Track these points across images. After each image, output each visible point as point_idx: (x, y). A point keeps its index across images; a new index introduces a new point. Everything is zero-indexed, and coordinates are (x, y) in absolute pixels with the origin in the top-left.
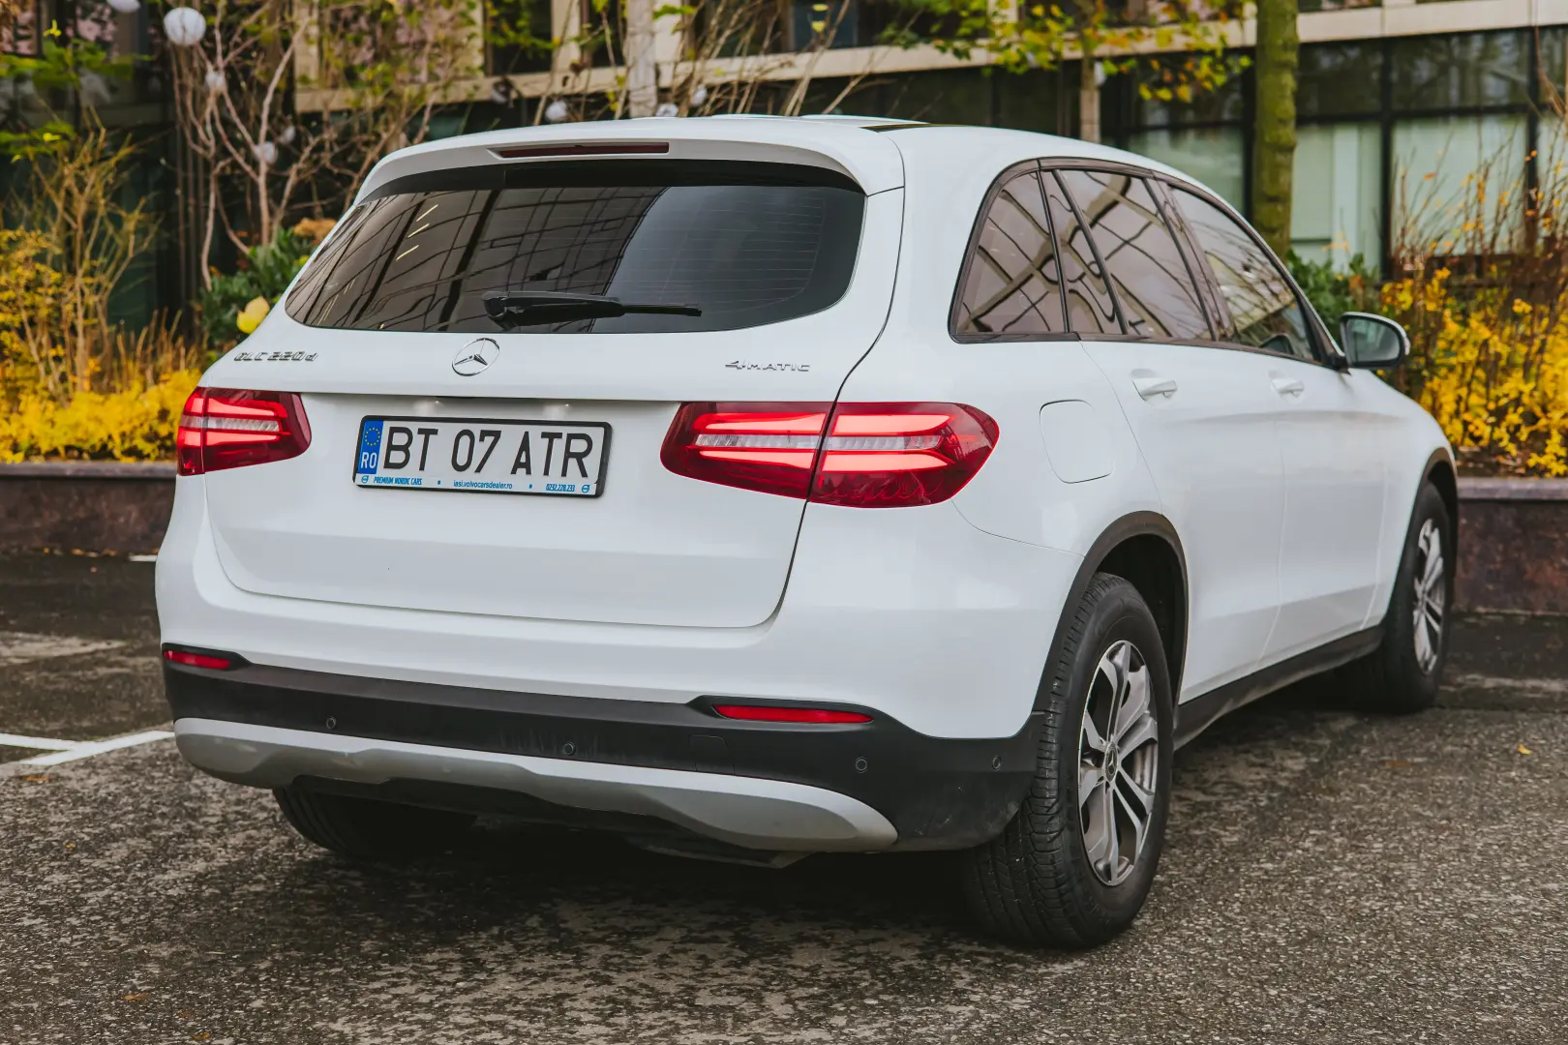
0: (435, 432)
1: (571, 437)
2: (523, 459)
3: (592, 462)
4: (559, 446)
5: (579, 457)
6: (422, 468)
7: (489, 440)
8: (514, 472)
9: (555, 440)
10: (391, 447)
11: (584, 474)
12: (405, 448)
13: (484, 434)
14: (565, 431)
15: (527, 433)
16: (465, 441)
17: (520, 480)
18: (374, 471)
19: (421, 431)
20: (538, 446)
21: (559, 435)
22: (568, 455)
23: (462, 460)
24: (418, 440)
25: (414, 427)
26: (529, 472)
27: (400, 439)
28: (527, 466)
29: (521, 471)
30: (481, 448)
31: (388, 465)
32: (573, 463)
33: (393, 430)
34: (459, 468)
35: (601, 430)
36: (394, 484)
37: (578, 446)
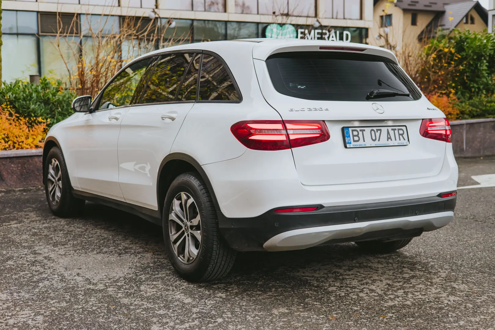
0: (364, 130)
1: (399, 130)
2: (389, 137)
3: (405, 136)
4: (396, 132)
5: (402, 135)
6: (364, 141)
7: (379, 132)
8: (388, 140)
9: (395, 131)
10: (354, 136)
11: (405, 140)
12: (357, 136)
13: (377, 130)
14: (397, 128)
15: (388, 129)
16: (373, 132)
17: (390, 143)
18: (351, 143)
19: (360, 130)
20: (392, 133)
21: (396, 129)
22: (399, 135)
23: (374, 138)
24: (360, 133)
25: (358, 129)
26: (391, 140)
27: (355, 133)
28: (390, 138)
29: (389, 140)
30: (378, 134)
31: (354, 141)
32: (401, 136)
33: (353, 131)
34: (374, 140)
35: (405, 127)
36: (358, 146)
37: (401, 132)
